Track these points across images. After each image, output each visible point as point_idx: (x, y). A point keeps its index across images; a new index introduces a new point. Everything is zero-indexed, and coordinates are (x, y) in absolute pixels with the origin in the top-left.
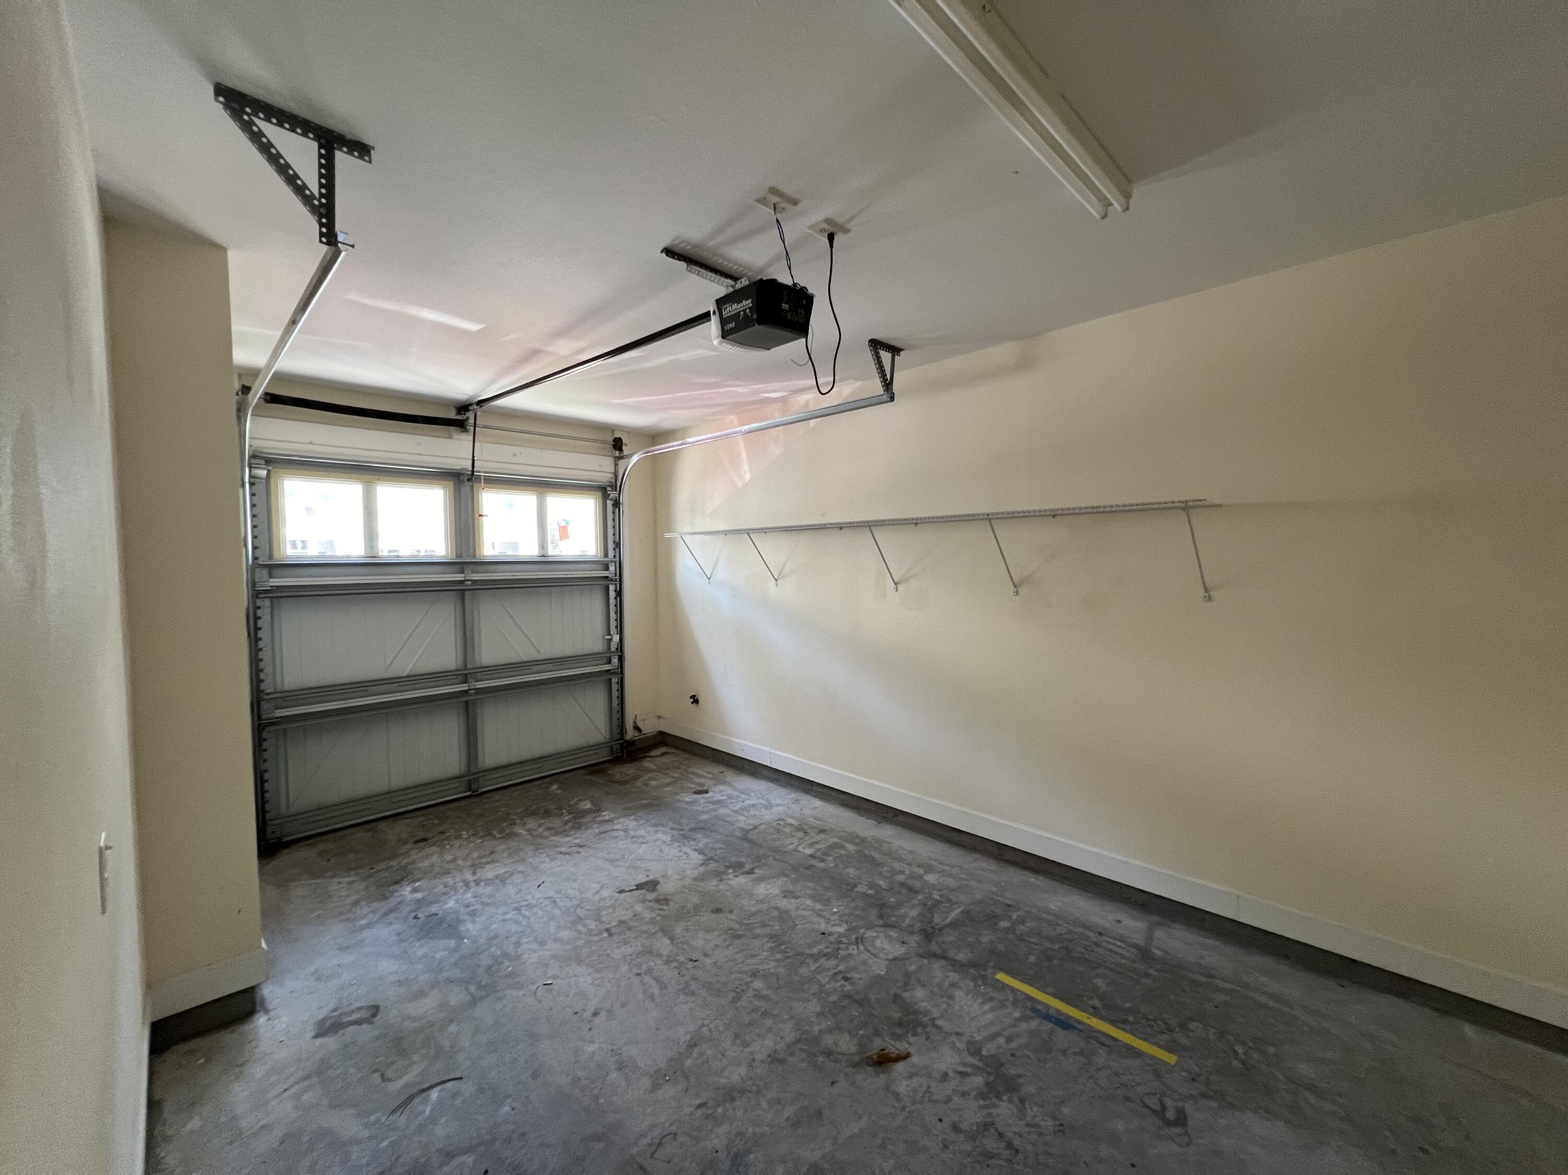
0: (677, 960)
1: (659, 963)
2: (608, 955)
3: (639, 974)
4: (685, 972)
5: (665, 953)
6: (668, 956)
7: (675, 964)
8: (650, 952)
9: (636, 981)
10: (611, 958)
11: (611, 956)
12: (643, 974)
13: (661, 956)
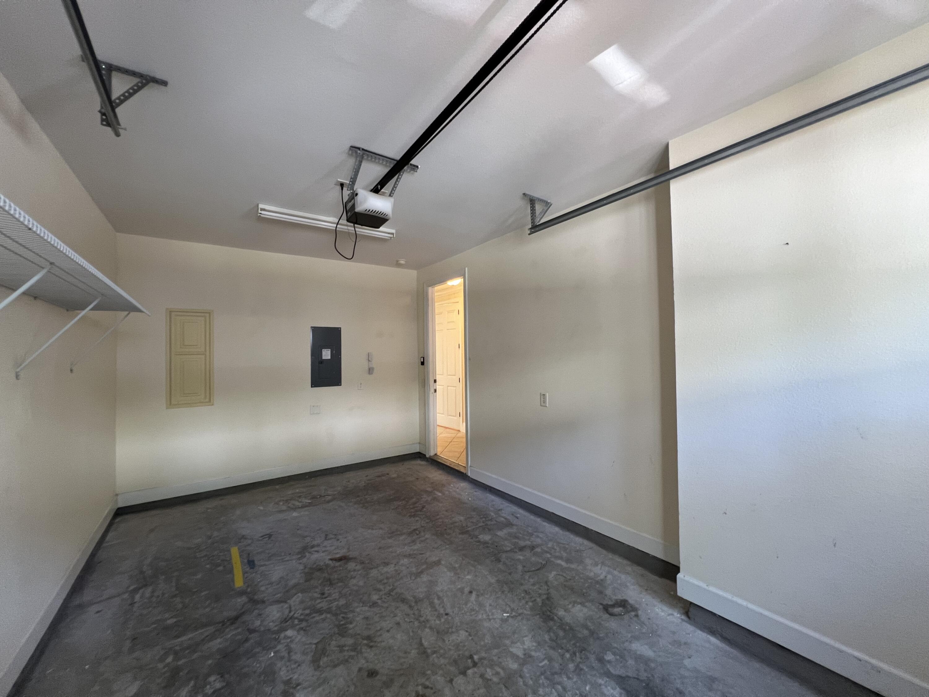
0: (420, 622)
1: (433, 622)
2: (470, 635)
3: (447, 614)
4: (416, 612)
5: (427, 630)
6: (425, 627)
7: (422, 619)
8: (438, 632)
9: (449, 611)
10: (467, 631)
11: (467, 634)
12: (444, 614)
13: (431, 628)
